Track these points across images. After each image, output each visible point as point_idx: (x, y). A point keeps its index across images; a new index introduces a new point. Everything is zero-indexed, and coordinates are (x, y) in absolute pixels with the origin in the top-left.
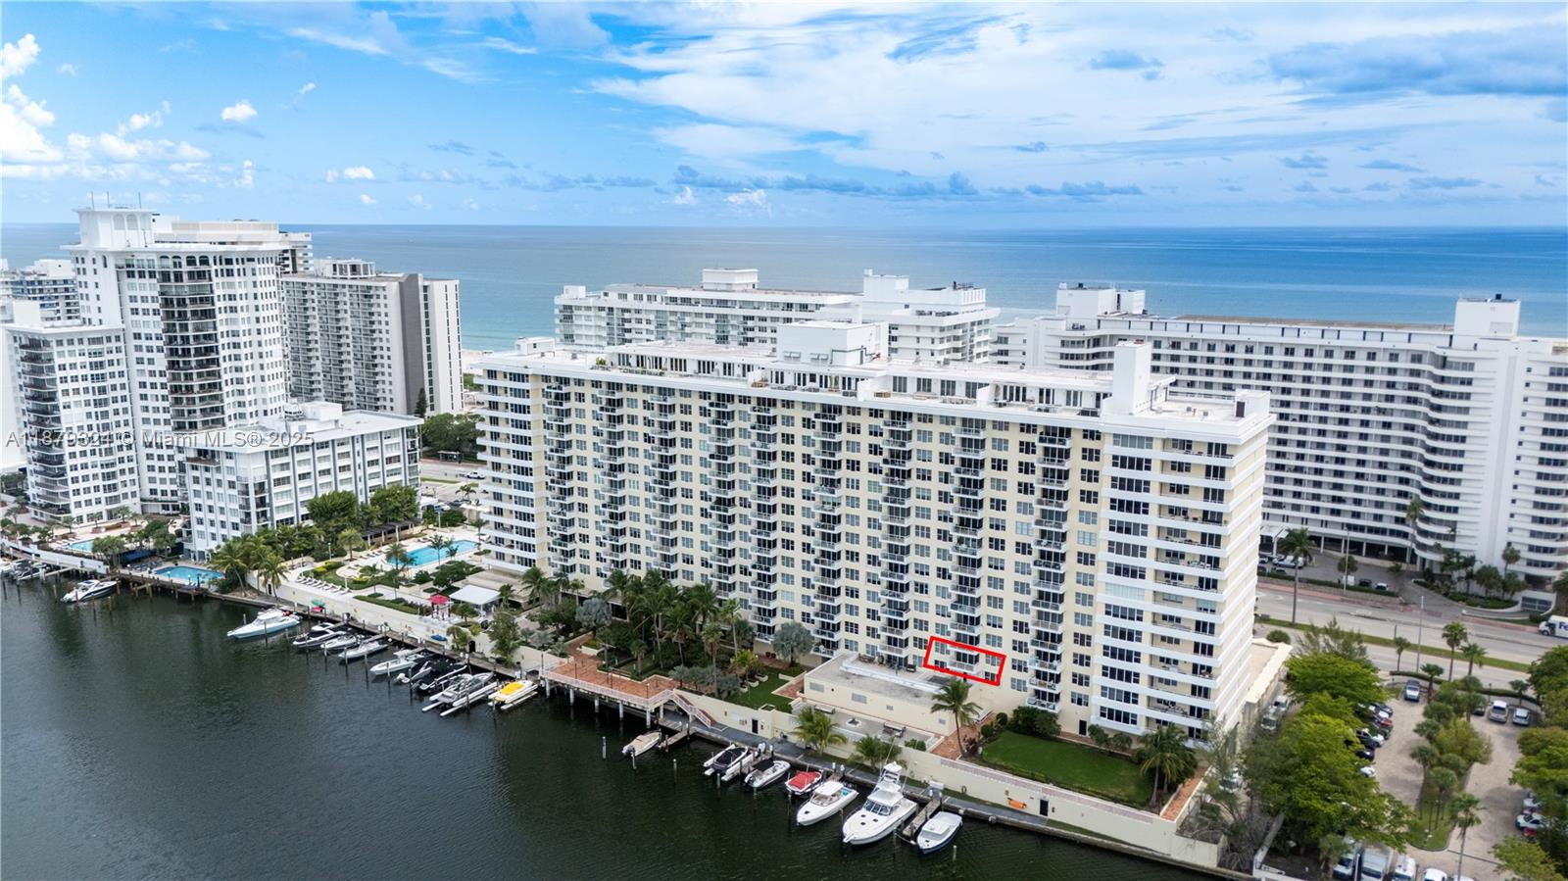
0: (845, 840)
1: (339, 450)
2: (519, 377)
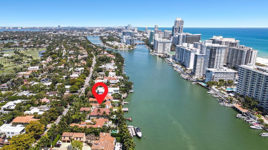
1: (225, 74)
2: (244, 69)
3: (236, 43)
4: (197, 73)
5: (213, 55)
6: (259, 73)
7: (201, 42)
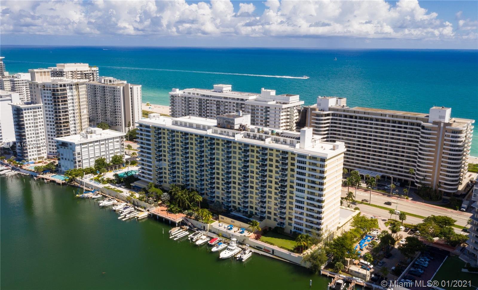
0: (220, 257)
1: (101, 143)
2: (148, 127)
3: (93, 74)
4: (32, 153)
5: (60, 104)
6: (181, 133)
7: (8, 75)
